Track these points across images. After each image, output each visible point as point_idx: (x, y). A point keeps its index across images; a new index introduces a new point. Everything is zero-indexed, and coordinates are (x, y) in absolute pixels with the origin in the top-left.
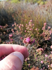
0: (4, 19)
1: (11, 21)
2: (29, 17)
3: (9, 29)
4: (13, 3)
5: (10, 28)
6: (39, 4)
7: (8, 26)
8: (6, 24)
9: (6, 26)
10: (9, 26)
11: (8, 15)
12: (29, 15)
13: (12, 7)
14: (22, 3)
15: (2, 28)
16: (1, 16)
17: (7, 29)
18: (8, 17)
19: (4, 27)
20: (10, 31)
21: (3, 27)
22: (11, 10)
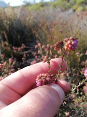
0: (19, 37)
1: (30, 40)
2: (61, 32)
3: (27, 52)
4: (32, 9)
5: (29, 51)
6: (74, 11)
7: (25, 47)
8: (23, 45)
9: (22, 47)
10: (27, 47)
11: (26, 30)
12: (61, 30)
13: (32, 17)
14: (48, 10)
15: (15, 51)
16: (15, 32)
17: (25, 52)
18: (26, 33)
19: (19, 49)
20: (28, 55)
21: (17, 48)
22: (30, 21)
